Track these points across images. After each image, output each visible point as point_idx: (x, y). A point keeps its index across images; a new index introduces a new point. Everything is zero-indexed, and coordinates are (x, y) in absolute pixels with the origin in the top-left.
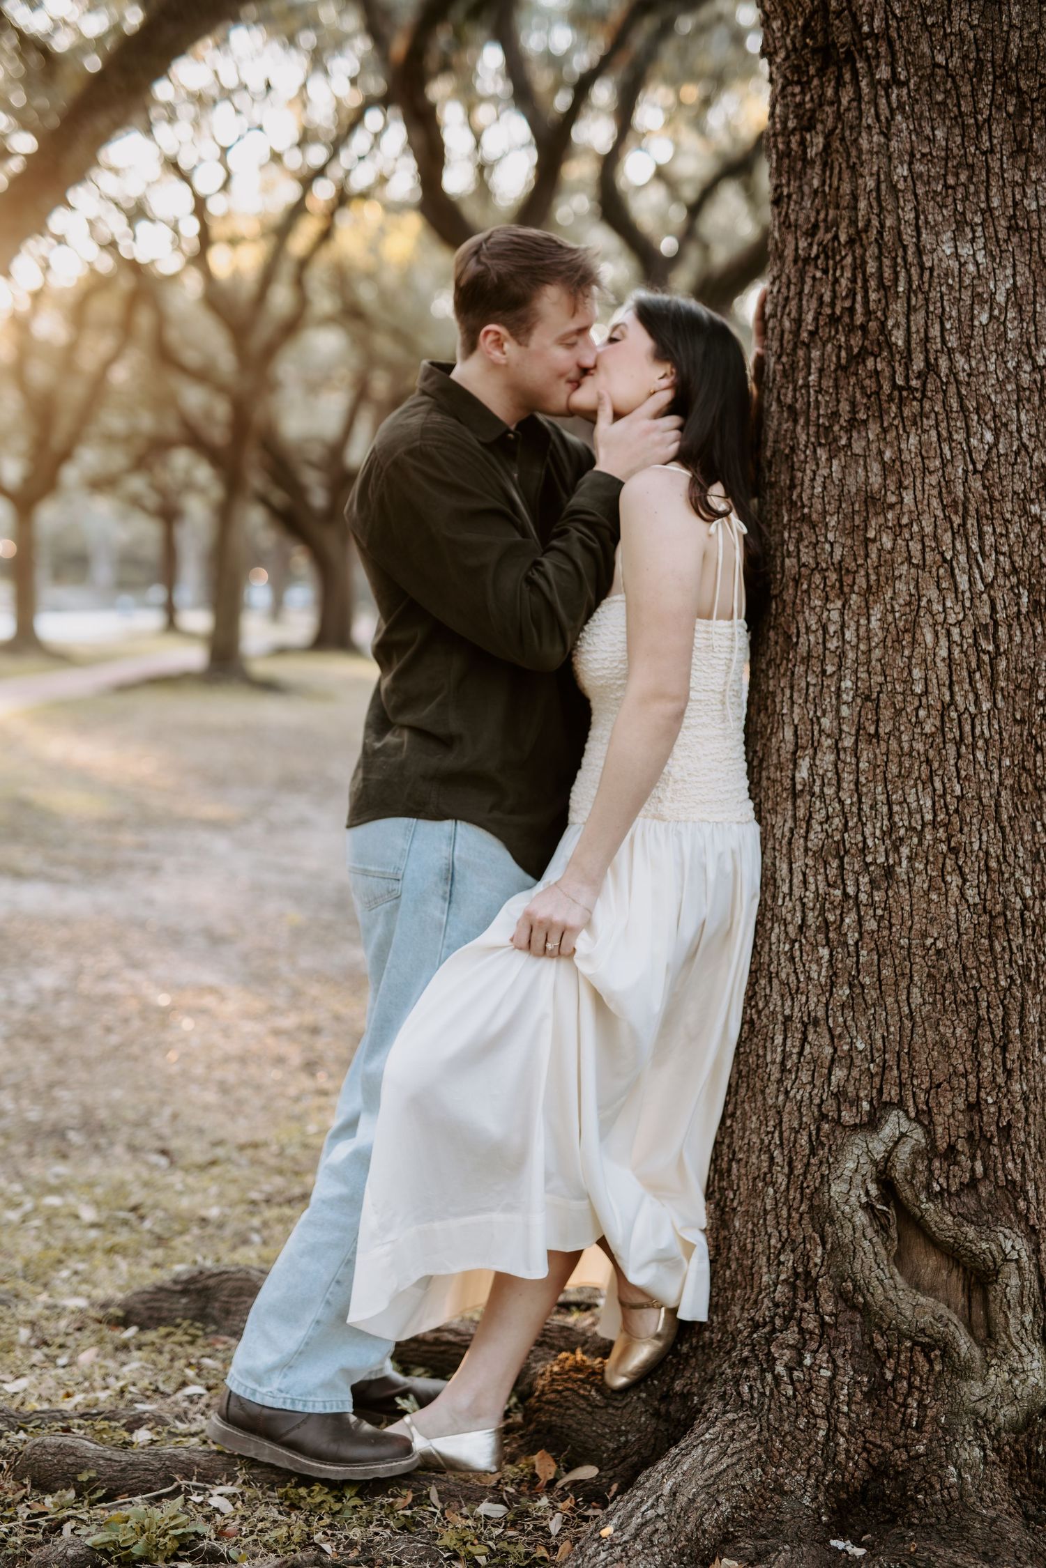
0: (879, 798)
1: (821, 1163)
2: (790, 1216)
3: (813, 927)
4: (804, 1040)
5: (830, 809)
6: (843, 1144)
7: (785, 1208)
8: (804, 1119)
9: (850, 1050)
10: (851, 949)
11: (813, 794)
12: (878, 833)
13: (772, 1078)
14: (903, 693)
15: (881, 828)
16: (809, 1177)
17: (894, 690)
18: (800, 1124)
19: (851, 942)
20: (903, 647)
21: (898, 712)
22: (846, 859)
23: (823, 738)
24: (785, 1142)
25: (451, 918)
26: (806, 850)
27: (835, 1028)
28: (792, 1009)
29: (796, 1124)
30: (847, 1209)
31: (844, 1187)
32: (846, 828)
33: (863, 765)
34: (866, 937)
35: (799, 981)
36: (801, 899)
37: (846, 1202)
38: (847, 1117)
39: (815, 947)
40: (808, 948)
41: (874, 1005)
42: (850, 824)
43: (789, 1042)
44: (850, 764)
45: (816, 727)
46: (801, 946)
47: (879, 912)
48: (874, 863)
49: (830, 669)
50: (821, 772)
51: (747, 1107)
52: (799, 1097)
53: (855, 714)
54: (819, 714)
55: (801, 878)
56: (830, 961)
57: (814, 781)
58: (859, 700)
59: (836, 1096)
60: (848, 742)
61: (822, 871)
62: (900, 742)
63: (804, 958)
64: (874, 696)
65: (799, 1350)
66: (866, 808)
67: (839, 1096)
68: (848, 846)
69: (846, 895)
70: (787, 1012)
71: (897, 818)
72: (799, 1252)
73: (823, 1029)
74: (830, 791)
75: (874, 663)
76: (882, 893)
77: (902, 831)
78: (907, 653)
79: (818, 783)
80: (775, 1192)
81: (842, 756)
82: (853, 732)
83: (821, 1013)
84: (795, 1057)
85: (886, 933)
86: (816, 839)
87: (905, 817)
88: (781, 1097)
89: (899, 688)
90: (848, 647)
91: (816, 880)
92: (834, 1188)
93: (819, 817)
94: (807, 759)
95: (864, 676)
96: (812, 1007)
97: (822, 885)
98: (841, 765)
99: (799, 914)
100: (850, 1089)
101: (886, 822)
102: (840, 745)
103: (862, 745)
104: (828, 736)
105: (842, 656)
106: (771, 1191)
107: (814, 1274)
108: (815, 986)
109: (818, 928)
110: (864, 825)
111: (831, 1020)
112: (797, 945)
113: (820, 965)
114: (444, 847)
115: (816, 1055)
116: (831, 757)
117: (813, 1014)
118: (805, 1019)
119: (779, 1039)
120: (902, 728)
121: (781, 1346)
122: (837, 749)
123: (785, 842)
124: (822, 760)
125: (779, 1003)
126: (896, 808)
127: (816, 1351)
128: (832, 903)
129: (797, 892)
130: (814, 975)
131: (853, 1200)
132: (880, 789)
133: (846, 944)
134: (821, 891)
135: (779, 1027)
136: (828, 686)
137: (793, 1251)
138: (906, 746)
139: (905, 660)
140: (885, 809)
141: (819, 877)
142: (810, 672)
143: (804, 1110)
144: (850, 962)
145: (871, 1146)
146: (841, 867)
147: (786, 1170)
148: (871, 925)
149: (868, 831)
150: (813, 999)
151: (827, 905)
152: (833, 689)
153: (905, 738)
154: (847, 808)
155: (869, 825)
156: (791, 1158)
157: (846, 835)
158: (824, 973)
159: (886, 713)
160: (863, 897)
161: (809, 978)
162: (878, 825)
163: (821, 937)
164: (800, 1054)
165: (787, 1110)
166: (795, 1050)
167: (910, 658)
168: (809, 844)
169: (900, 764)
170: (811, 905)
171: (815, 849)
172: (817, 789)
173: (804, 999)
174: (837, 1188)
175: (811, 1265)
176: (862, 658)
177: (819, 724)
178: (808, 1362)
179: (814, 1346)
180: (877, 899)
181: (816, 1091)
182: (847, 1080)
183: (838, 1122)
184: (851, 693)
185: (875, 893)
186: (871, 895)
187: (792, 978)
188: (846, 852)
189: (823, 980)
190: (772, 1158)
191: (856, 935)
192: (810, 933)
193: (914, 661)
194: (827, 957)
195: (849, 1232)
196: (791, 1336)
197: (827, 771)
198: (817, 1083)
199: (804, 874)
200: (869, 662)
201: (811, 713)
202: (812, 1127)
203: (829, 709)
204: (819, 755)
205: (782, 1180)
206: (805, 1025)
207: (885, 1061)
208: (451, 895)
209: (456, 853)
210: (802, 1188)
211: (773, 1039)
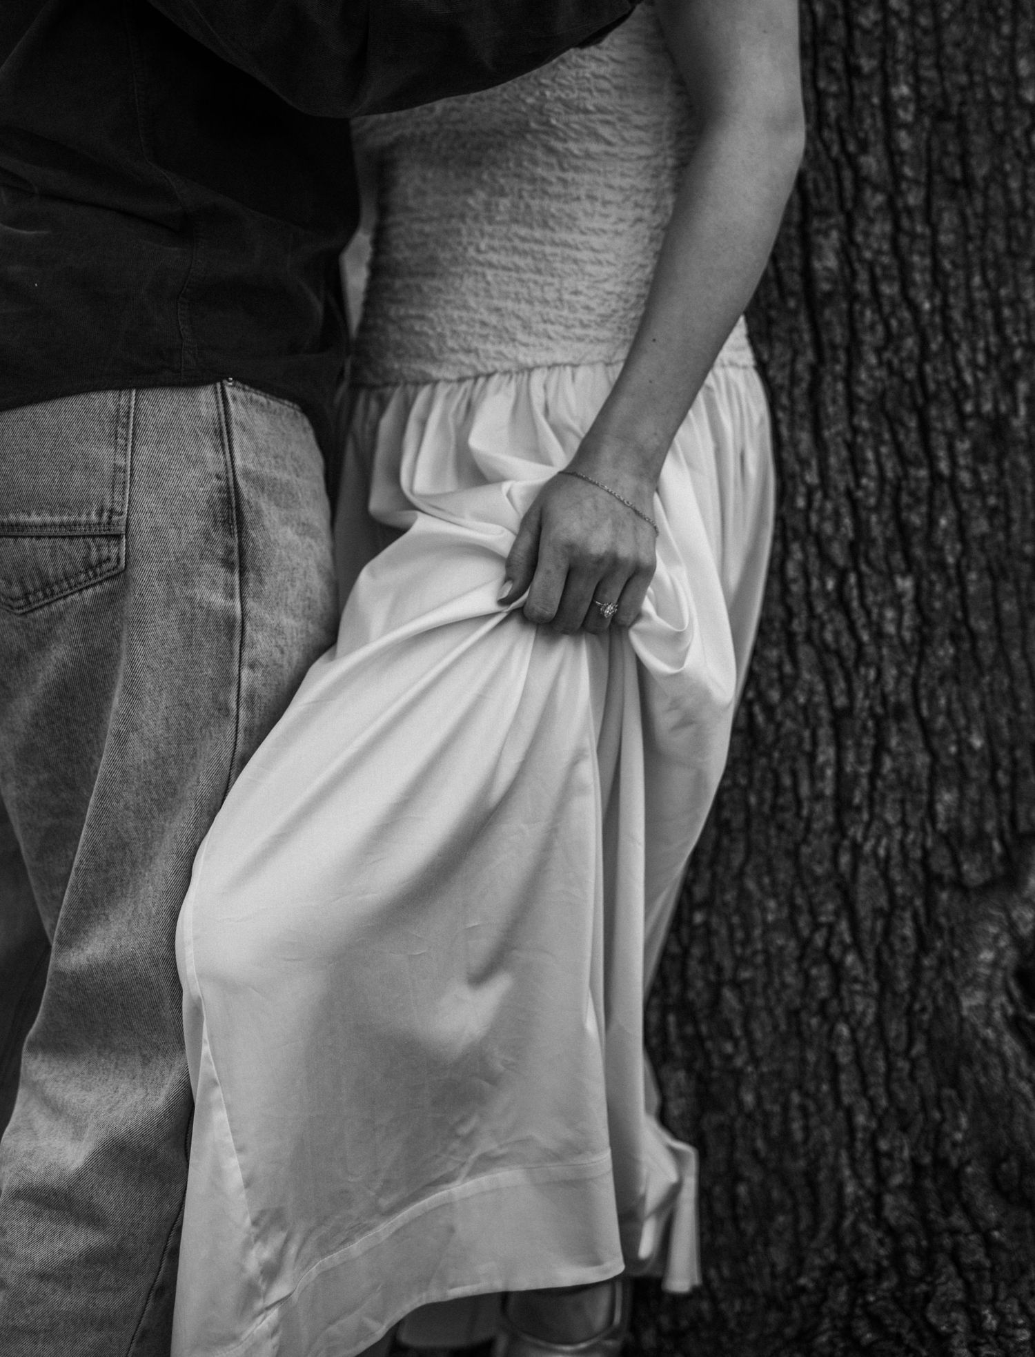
0: (978, 295)
1: (941, 961)
2: (890, 1067)
3: (880, 542)
4: (880, 748)
5: (894, 323)
6: (968, 922)
7: (880, 1055)
8: (899, 890)
9: (960, 752)
10: (952, 572)
11: (853, 297)
12: (981, 358)
13: (817, 826)
14: (1004, 104)
15: (987, 350)
16: (923, 992)
17: (989, 102)
18: (892, 898)
19: (951, 560)
20: (999, 20)
21: (999, 140)
22: (933, 412)
23: (868, 193)
24: (865, 937)
25: (250, 603)
26: (852, 401)
27: (933, 719)
28: (850, 693)
29: (883, 901)
30: (990, 1033)
31: (979, 997)
32: (924, 354)
33: (946, 239)
34: (974, 546)
35: (860, 645)
36: (849, 494)
37: (988, 1023)
38: (973, 872)
39: (890, 576)
40: (875, 580)
41: (991, 669)
42: (934, 347)
43: (850, 757)
44: (923, 236)
45: (847, 174)
46: (860, 577)
47: (992, 501)
48: (977, 413)
49: (867, 64)
50: (868, 255)
51: (751, 885)
52: (882, 852)
53: (922, 145)
54: (852, 147)
55: (844, 453)
56: (917, 600)
57: (854, 274)
58: (927, 121)
59: (945, 838)
60: (914, 198)
61: (887, 436)
62: (1006, 190)
63: (870, 598)
64: (954, 110)
65: (970, 1307)
66: (957, 316)
67: (953, 840)
68: (932, 387)
69: (935, 476)
70: (841, 701)
71: (1009, 331)
72: (916, 1129)
73: (912, 725)
74: (889, 290)
75: (949, 50)
76: (991, 467)
77: (1018, 354)
78: (1006, 29)
79: (863, 275)
80: (853, 1031)
81: (905, 223)
82: (923, 179)
83: (905, 697)
84: (864, 782)
85: (1001, 536)
86: (868, 378)
87: (1022, 326)
88: (845, 859)
89: (997, 93)
90: (894, 22)
91: (878, 455)
92: (966, 1003)
93: (870, 339)
94: (834, 234)
95: (932, 74)
96: (890, 686)
97: (890, 466)
98: (904, 241)
99: (847, 521)
100: (967, 822)
101: (993, 339)
102: (900, 204)
103: (940, 203)
104: (876, 188)
105: (888, 36)
106: (844, 1030)
107: (954, 1161)
108: (891, 647)
109: (889, 543)
110: (955, 346)
111: (924, 706)
112: (852, 579)
113: (900, 610)
114: (209, 454)
115: (905, 772)
116: (882, 227)
117: (892, 699)
118: (879, 710)
119: (826, 754)
120: (1008, 167)
121: (943, 1310)
122: (893, 210)
123: (801, 390)
124: (866, 234)
125: (820, 687)
126: (1007, 312)
127: (994, 1300)
128: (912, 494)
129: (841, 481)
130: (890, 629)
131: (997, 1015)
132: (977, 280)
133: (941, 566)
134: (890, 474)
135: (824, 732)
136: (866, 97)
137: (904, 1128)
138: (1017, 200)
139: (1005, 43)
140: (989, 316)
141: (884, 450)
142: (822, 72)
143: (896, 875)
144: (952, 596)
145: (1015, 914)
146: (925, 429)
147: (875, 987)
148: (980, 526)
149: (962, 357)
150: (891, 673)
151: (905, 499)
152: (876, 100)
153: (1014, 184)
154: (925, 319)
155: (965, 347)
156: (879, 963)
157: (928, 368)
158: (907, 620)
159: (979, 141)
160: (965, 477)
161: (879, 635)
162: (981, 344)
163: (897, 558)
164: (874, 775)
165: (863, 878)
166: (864, 770)
167: (1013, 37)
168: (861, 391)
169: (1010, 234)
170: (872, 501)
171: (869, 398)
172: (863, 288)
173: (872, 674)
174: (971, 1001)
175: (947, 1146)
176: (928, 42)
177: (856, 169)
178: (991, 1322)
179: (988, 1290)
180: (985, 477)
181: (911, 836)
182: (960, 807)
183: (959, 884)
184: (912, 107)
185: (982, 469)
186: (975, 473)
187: (845, 639)
188: (928, 398)
189: (907, 635)
190: (837, 968)
191: (959, 547)
192: (876, 553)
193: (1019, 45)
194: (910, 595)
195: (997, 1074)
196: (951, 1287)
197: (879, 252)
198: (913, 821)
199: (851, 446)
200: (940, 47)
201: (835, 149)
202: (918, 902)
203: (872, 137)
204: (861, 224)
205: (865, 1008)
206: (878, 720)
207: (1015, 762)
208: (242, 553)
209: (239, 462)
210: (909, 1011)
211: (812, 757)
